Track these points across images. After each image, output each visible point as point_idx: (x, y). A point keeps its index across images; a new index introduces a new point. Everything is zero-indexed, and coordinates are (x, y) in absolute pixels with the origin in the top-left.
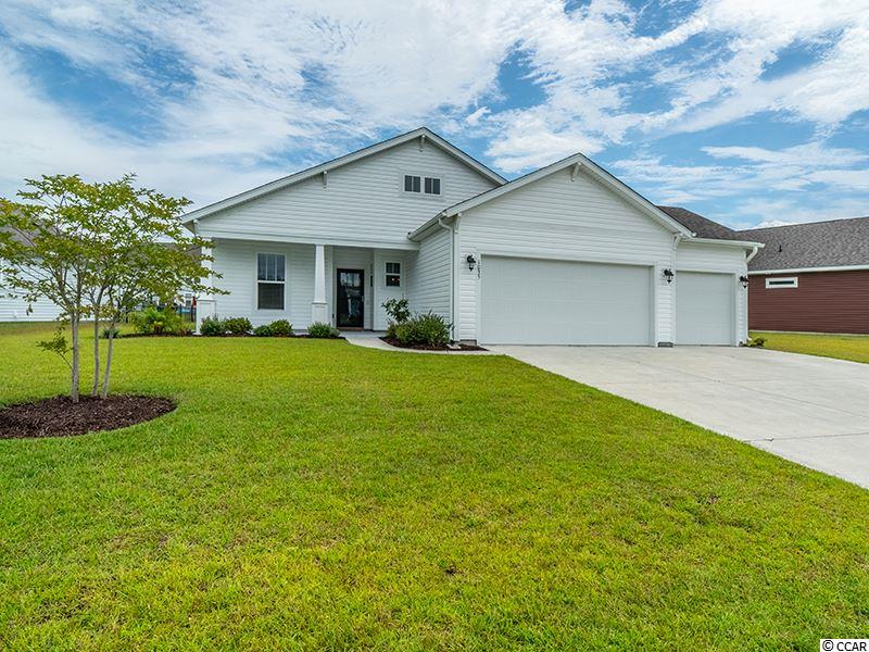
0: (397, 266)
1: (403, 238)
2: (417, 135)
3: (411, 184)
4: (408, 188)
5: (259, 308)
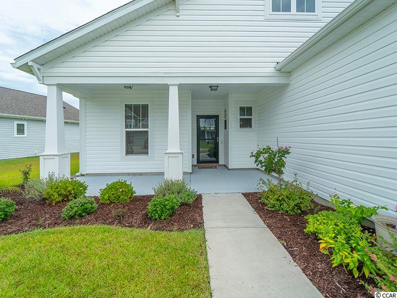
0: (250, 109)
1: (270, 69)
5: (127, 154)
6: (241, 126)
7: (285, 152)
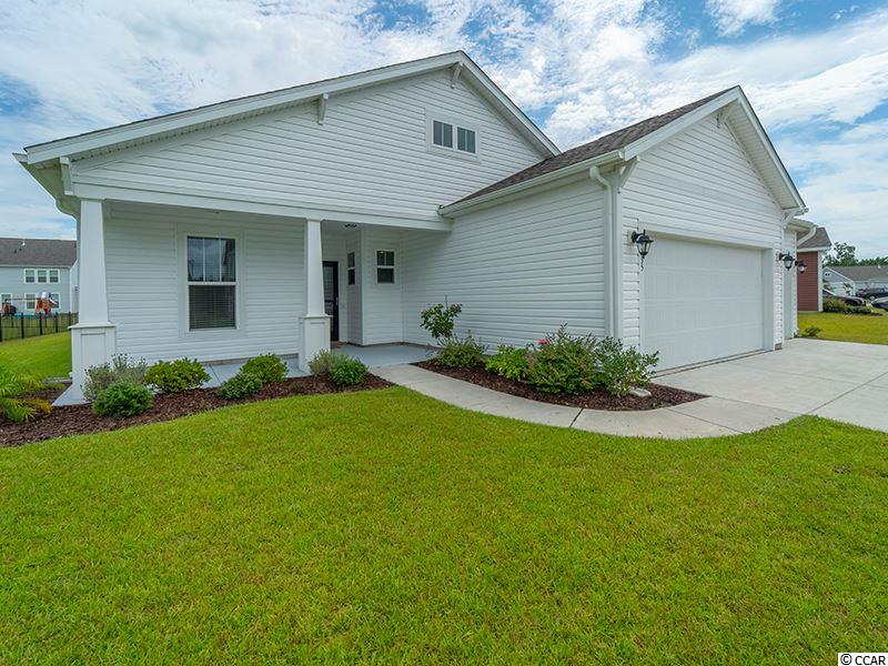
0: (391, 255)
1: (432, 213)
2: (452, 61)
3: (442, 134)
4: (437, 140)
5: (192, 327)
6: (380, 280)
7: (456, 310)
